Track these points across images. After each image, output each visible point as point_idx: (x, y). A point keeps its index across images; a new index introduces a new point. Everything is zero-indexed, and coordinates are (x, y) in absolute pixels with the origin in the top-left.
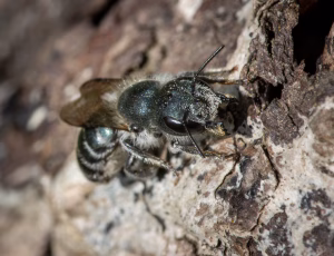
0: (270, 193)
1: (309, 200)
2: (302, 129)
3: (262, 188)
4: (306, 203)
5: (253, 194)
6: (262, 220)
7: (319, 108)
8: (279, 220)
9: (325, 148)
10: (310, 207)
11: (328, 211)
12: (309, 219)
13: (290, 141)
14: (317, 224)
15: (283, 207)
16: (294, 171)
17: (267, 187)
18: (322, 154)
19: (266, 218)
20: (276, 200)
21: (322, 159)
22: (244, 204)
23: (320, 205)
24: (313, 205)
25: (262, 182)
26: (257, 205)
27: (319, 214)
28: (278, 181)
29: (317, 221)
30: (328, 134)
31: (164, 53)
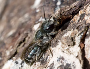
0: (50, 59)
1: (59, 59)
2: (59, 43)
3: (48, 58)
4: (58, 60)
5: (46, 60)
6: (48, 65)
7: (63, 36)
8: (52, 65)
9: (64, 46)
10: (59, 61)
11: (64, 61)
12: (59, 63)
13: (56, 46)
14: (61, 65)
15: (53, 62)
16: (56, 53)
17: (50, 58)
18: (63, 48)
19: (49, 65)
20: (51, 60)
21: (63, 49)
22: (44, 62)
23: (62, 60)
24: (60, 60)
25: (49, 57)
26: (47, 62)
27: (61, 62)
28: (52, 56)
29: (61, 64)
30: (65, 42)
31: (29, 38)
